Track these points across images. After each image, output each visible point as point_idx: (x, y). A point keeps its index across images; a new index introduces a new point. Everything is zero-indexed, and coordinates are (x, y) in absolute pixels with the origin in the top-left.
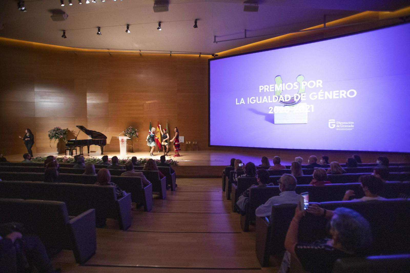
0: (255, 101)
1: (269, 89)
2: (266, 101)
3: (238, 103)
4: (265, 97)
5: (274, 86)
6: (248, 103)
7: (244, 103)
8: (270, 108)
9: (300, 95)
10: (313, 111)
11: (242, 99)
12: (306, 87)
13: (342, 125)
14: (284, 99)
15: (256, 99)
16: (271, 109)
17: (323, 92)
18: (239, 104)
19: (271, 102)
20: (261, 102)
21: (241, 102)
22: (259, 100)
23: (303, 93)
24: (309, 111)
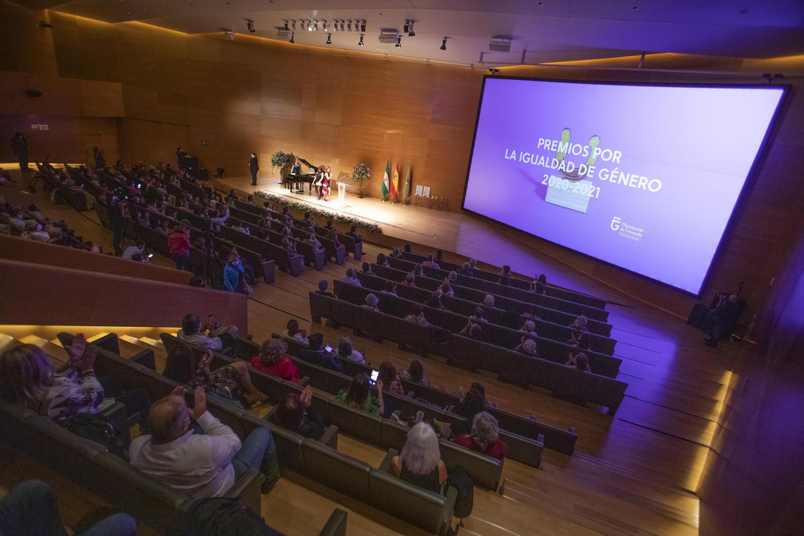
0: (529, 159)
1: (550, 147)
2: (543, 164)
3: (507, 156)
4: (543, 158)
5: (558, 144)
6: (520, 160)
7: (515, 159)
8: (544, 176)
9: (588, 168)
10: (597, 197)
11: (514, 152)
12: (599, 157)
13: (627, 230)
14: (566, 168)
15: (530, 157)
16: (546, 177)
17: (617, 172)
18: (508, 158)
19: (549, 167)
20: (535, 163)
21: (512, 157)
22: (534, 161)
23: (592, 165)
24: (592, 196)
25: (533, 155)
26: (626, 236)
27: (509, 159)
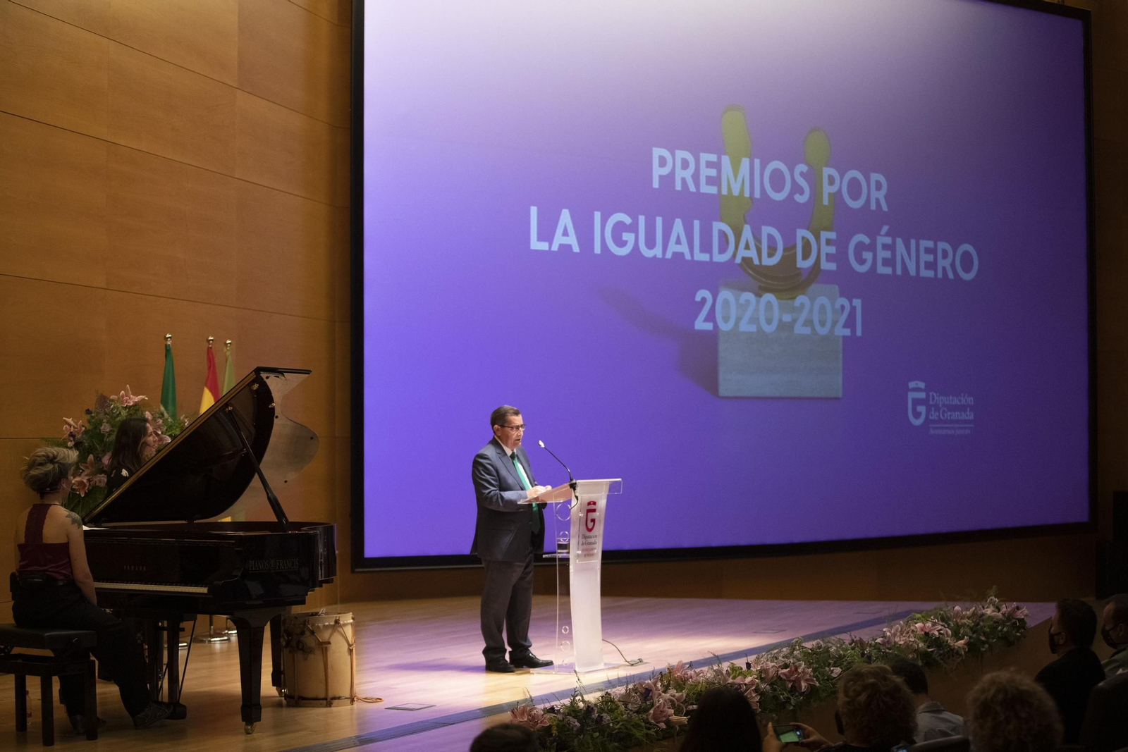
0: (628, 237)
1: (696, 177)
2: (684, 248)
3: (540, 239)
4: (678, 226)
5: (717, 165)
6: (597, 250)
7: (576, 249)
8: (698, 298)
9: (818, 238)
10: (859, 333)
11: (565, 218)
12: (837, 197)
13: (944, 412)
14: (759, 251)
15: (633, 228)
16: (704, 300)
17: (888, 240)
18: (544, 246)
19: (705, 257)
20: (657, 252)
21: (559, 239)
22: (651, 244)
23: (826, 229)
24: (847, 332)
25: (642, 219)
26: (944, 432)
27: (549, 252)
